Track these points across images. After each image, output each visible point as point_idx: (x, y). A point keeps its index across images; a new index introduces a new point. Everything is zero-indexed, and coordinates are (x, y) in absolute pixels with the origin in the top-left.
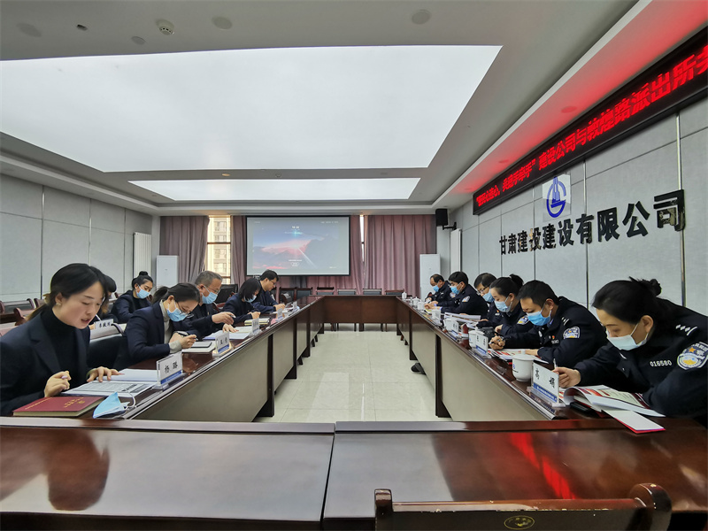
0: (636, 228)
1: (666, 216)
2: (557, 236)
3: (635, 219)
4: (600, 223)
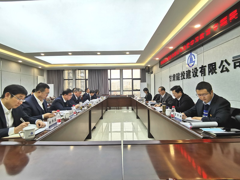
0: (224, 69)
2: (192, 74)
3: (224, 66)
4: (209, 68)
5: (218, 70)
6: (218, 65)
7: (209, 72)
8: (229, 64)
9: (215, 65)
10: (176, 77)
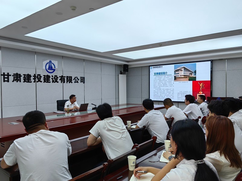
0: (76, 81)
1: (82, 81)
2: (51, 80)
3: (76, 79)
4: (67, 79)
5: (73, 81)
6: (73, 78)
7: (67, 81)
8: (79, 80)
9: (71, 78)
10: (22, 78)
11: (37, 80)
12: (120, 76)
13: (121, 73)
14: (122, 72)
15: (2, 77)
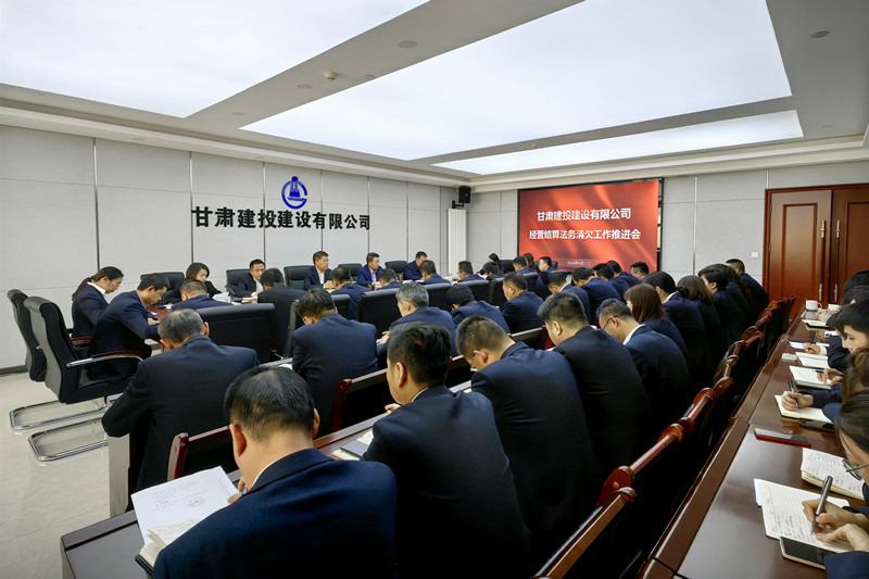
0: (350, 225)
1: (363, 224)
2: (294, 221)
3: (350, 221)
4: (331, 219)
5: (344, 225)
6: (343, 219)
7: (331, 225)
8: (356, 221)
9: (340, 217)
10: (235, 219)
11: (266, 223)
12: (452, 212)
13: (454, 206)
14: (457, 203)
15: (195, 214)
